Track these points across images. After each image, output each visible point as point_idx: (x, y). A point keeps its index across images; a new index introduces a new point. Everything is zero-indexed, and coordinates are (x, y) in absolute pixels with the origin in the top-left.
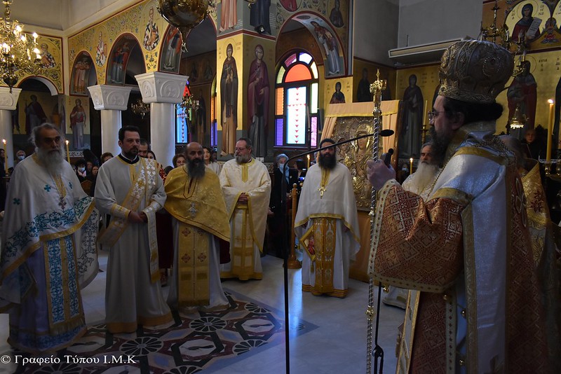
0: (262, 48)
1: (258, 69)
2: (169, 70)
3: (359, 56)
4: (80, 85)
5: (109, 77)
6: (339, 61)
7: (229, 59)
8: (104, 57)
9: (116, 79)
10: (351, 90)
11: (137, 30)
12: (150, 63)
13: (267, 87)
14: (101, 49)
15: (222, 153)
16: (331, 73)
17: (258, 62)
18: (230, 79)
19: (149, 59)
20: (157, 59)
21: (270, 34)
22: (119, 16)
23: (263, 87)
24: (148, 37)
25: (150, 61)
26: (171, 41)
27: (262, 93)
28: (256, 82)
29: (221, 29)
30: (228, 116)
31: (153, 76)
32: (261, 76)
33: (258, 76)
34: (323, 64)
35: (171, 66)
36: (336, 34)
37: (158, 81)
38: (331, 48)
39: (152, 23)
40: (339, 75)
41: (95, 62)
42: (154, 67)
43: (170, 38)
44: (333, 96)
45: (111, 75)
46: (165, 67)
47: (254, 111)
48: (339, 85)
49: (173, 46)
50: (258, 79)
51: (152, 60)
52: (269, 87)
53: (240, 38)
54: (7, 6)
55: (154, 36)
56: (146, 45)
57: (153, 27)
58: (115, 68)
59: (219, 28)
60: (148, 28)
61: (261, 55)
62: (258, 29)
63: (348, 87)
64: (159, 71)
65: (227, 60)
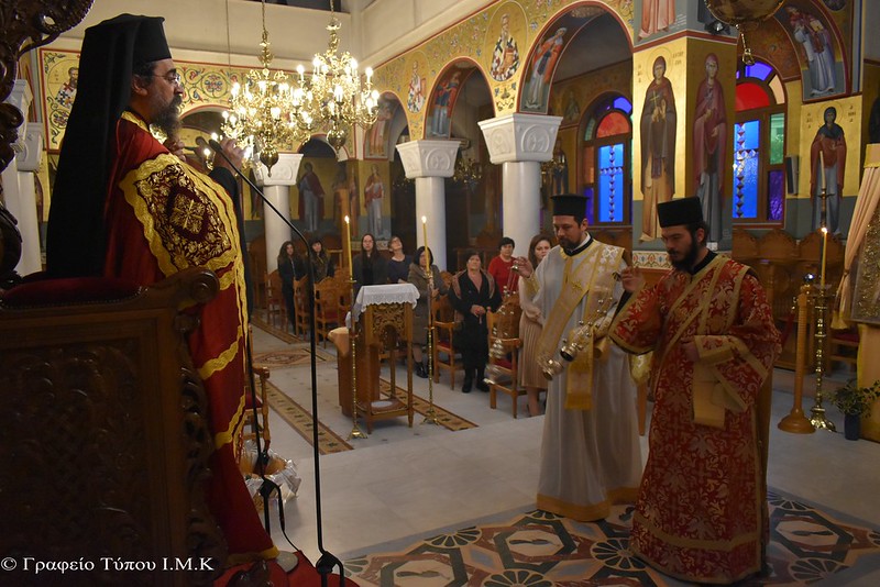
0: (716, 59)
1: (710, 95)
2: (533, 109)
3: (874, 58)
4: (377, 144)
5: (429, 128)
6: (833, 69)
7: (658, 82)
8: (422, 99)
9: (438, 131)
10: (858, 118)
11: (479, 52)
12: (503, 101)
13: (723, 125)
14: (417, 87)
15: (644, 237)
16: (815, 91)
17: (710, 82)
18: (660, 115)
19: (500, 95)
20: (515, 93)
21: (729, 34)
22: (447, 34)
23: (718, 123)
24: (498, 61)
25: (503, 98)
26: (538, 62)
27: (716, 133)
28: (706, 116)
29: (642, 34)
30: (655, 175)
31: (512, 120)
32: (714, 105)
33: (709, 106)
34: (799, 78)
35: (535, 103)
36: (832, 21)
37: (519, 127)
38: (818, 48)
39: (506, 38)
40: (834, 94)
41: (406, 108)
42: (511, 107)
43: (537, 57)
44: (819, 132)
45: (432, 124)
46: (527, 105)
47: (702, 166)
48: (831, 112)
49: (541, 71)
50: (709, 111)
51: (506, 96)
52: (727, 124)
53: (681, 45)
54: (334, 32)
55: (509, 59)
56: (496, 73)
57: (509, 44)
58: (437, 113)
59: (636, 33)
60: (499, 47)
61: (715, 69)
62: (711, 27)
63: (853, 114)
64: (518, 111)
65: (653, 83)
